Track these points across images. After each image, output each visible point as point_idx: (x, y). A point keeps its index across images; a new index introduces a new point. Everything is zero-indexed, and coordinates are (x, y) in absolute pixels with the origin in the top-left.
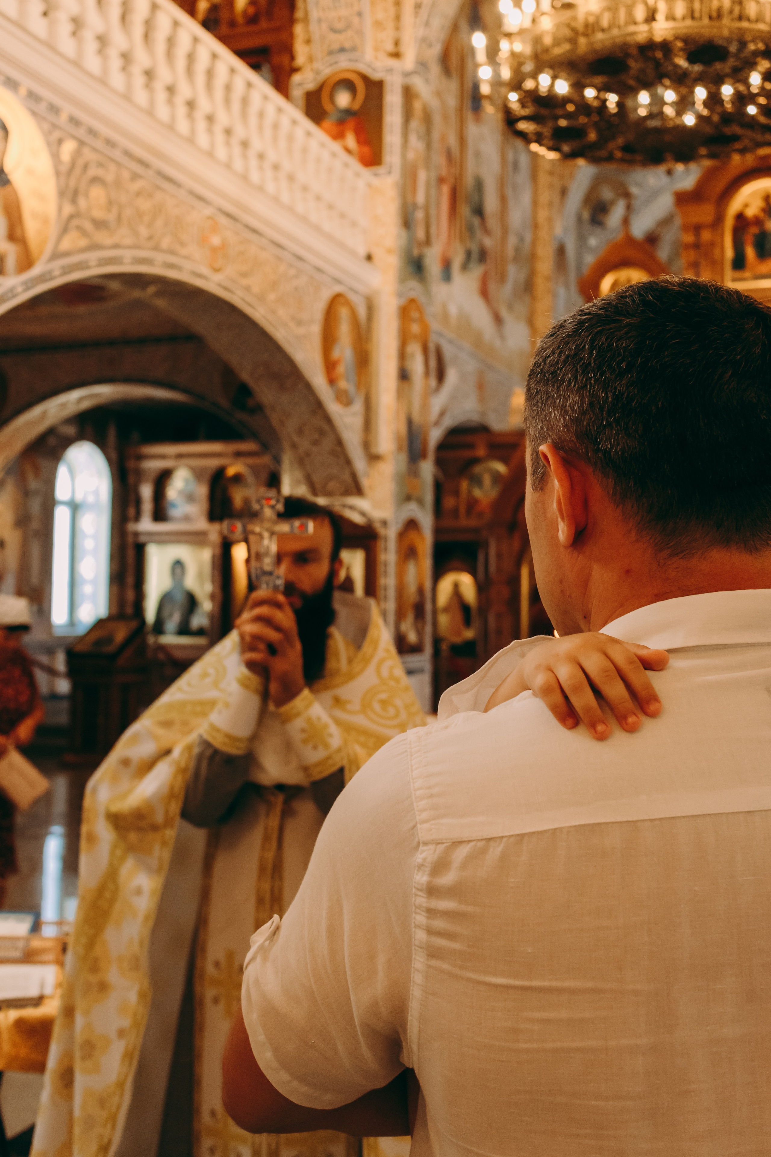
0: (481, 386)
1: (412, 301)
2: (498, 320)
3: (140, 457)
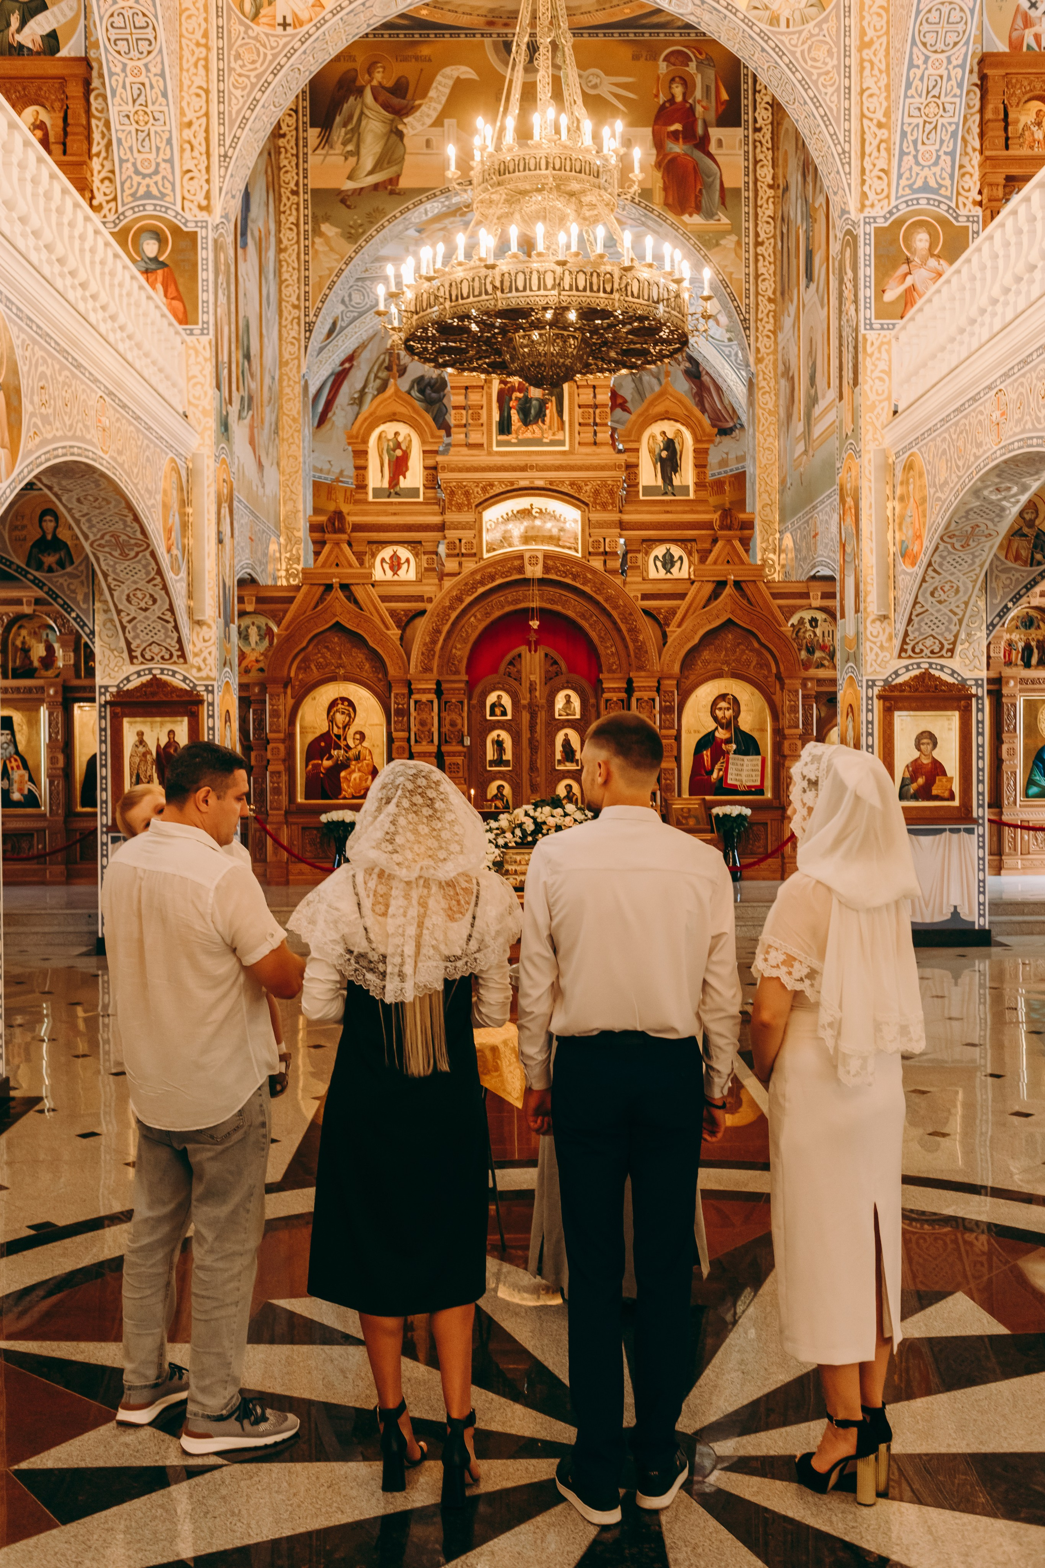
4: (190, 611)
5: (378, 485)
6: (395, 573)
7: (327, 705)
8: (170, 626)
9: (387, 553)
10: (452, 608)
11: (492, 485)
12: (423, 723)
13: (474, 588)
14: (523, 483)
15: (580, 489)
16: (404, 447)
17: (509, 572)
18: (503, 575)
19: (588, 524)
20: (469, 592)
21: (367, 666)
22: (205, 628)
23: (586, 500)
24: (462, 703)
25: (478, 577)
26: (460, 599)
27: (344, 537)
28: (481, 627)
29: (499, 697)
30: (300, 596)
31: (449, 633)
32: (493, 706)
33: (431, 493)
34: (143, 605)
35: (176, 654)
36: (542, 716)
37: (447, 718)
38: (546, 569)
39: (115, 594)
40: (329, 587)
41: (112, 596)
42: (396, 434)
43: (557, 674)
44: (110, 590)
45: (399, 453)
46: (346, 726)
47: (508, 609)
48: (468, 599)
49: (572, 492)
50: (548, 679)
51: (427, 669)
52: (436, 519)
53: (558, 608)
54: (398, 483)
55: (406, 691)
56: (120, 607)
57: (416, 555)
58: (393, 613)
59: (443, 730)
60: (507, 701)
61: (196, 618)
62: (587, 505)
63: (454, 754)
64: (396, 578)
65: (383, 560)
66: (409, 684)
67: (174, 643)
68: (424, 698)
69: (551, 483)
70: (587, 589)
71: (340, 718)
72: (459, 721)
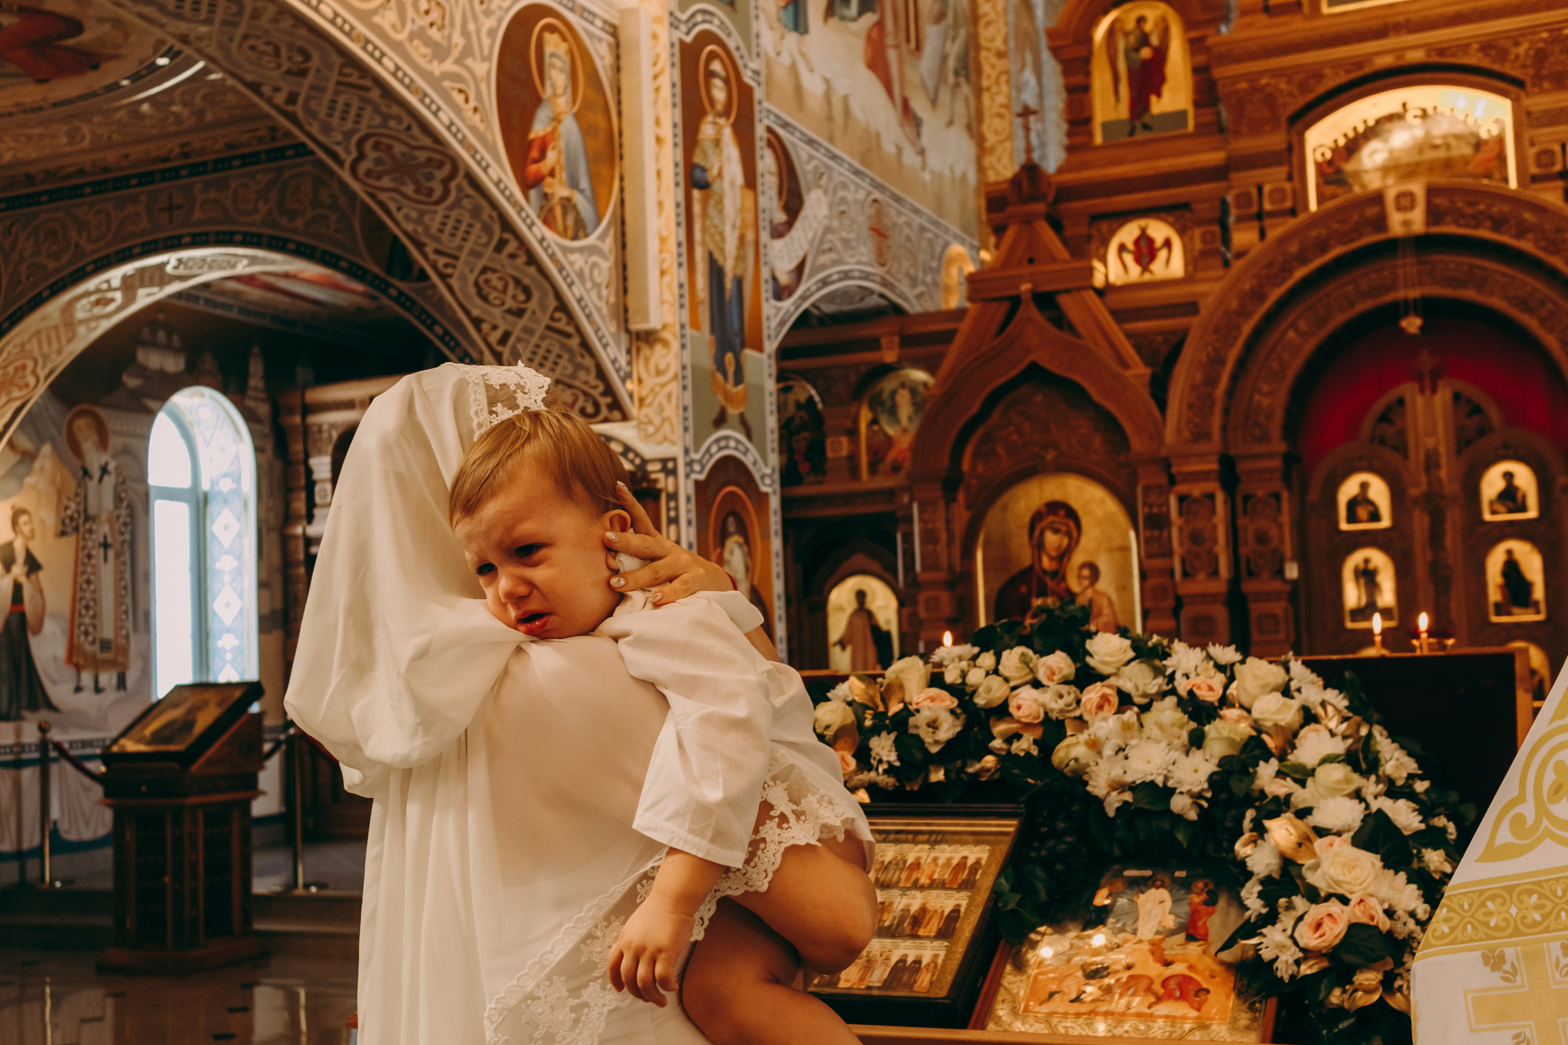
0: (880, 233)
1: (707, 37)
2: (908, 114)
3: (308, 409)
4: (622, 313)
5: (1112, 116)
6: (1145, 269)
7: (1027, 519)
8: (574, 342)
9: (1128, 233)
10: (1244, 313)
11: (1319, 76)
12: (1196, 538)
13: (1286, 270)
14: (1384, 61)
15: (1503, 55)
16: (1155, 40)
17: (1358, 231)
18: (1343, 238)
19: (1524, 120)
20: (1275, 280)
21: (1097, 441)
22: (658, 348)
23: (1516, 73)
24: (1277, 497)
25: (1294, 248)
26: (1258, 295)
27: (1040, 207)
28: (1309, 346)
29: (1364, 486)
30: (964, 327)
31: (1242, 363)
32: (1352, 504)
33: (1208, 117)
34: (510, 303)
35: (604, 401)
36: (1454, 518)
37: (1249, 527)
38: (1434, 215)
39: (454, 282)
40: (1015, 302)
41: (450, 288)
42: (1141, 20)
43: (1482, 432)
44: (444, 277)
45: (1146, 53)
46: (1064, 555)
47: (1361, 307)
48: (1275, 294)
49: (1485, 63)
50: (1463, 442)
51: (1201, 435)
52: (1214, 157)
53: (1470, 294)
54: (1147, 106)
55: (1163, 480)
56: (475, 312)
57: (1182, 232)
58: (1139, 341)
59: (1243, 550)
60: (1379, 492)
61: (635, 326)
62: (1519, 83)
63: (1268, 596)
64: (1147, 277)
65: (1122, 248)
66: (1166, 464)
67: (592, 380)
68: (1196, 490)
69: (1441, 52)
70: (1526, 245)
71: (1052, 540)
72: (1273, 532)
